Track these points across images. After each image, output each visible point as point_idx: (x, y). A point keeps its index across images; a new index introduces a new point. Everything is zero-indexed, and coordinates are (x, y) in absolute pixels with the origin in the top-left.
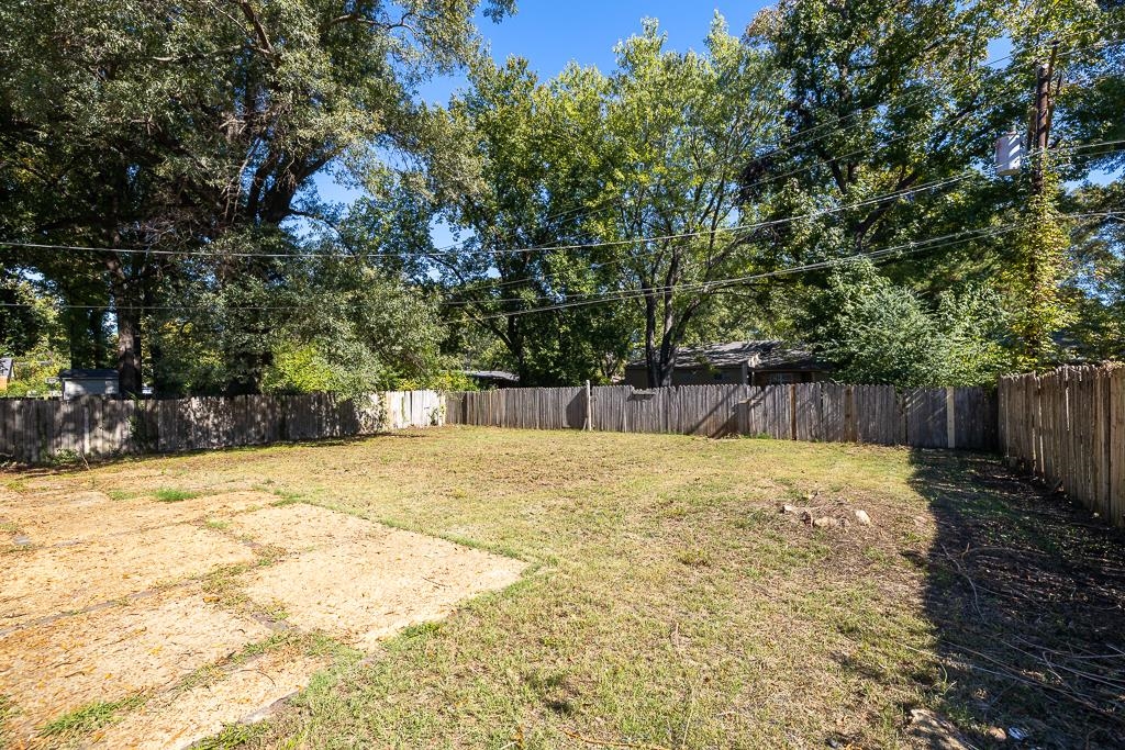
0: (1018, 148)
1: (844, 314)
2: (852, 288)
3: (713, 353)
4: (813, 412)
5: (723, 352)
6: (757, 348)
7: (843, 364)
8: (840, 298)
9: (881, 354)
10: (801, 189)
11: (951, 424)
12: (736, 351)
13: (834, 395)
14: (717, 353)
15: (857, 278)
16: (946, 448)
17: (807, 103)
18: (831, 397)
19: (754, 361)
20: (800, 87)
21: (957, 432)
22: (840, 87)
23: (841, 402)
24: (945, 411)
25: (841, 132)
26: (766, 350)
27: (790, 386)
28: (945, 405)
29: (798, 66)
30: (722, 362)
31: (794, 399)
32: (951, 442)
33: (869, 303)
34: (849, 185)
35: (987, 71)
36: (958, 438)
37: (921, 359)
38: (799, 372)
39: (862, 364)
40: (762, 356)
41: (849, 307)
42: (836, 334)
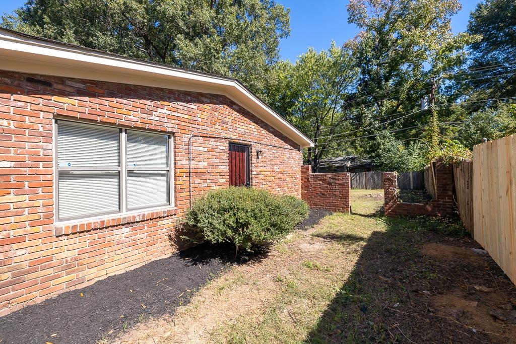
0: (427, 103)
1: (381, 149)
2: (383, 141)
3: (332, 161)
4: (372, 181)
5: (336, 161)
6: (349, 159)
7: (381, 165)
8: (379, 144)
9: (391, 162)
10: (366, 108)
11: (412, 183)
12: (341, 160)
13: (378, 175)
14: (334, 161)
15: (384, 137)
16: (410, 189)
17: (366, 79)
18: (377, 176)
19: (349, 164)
20: (363, 73)
21: (413, 185)
22: (377, 73)
23: (380, 177)
24: (410, 179)
25: (378, 90)
26: (353, 160)
27: (364, 173)
28: (410, 177)
29: (363, 67)
30: (336, 165)
31: (366, 177)
32: (412, 188)
33: (388, 145)
34: (381, 107)
35: (422, 72)
36: (414, 186)
37: (404, 163)
38: (366, 168)
39: (386, 165)
40: (351, 162)
41: (382, 147)
42: (378, 156)
